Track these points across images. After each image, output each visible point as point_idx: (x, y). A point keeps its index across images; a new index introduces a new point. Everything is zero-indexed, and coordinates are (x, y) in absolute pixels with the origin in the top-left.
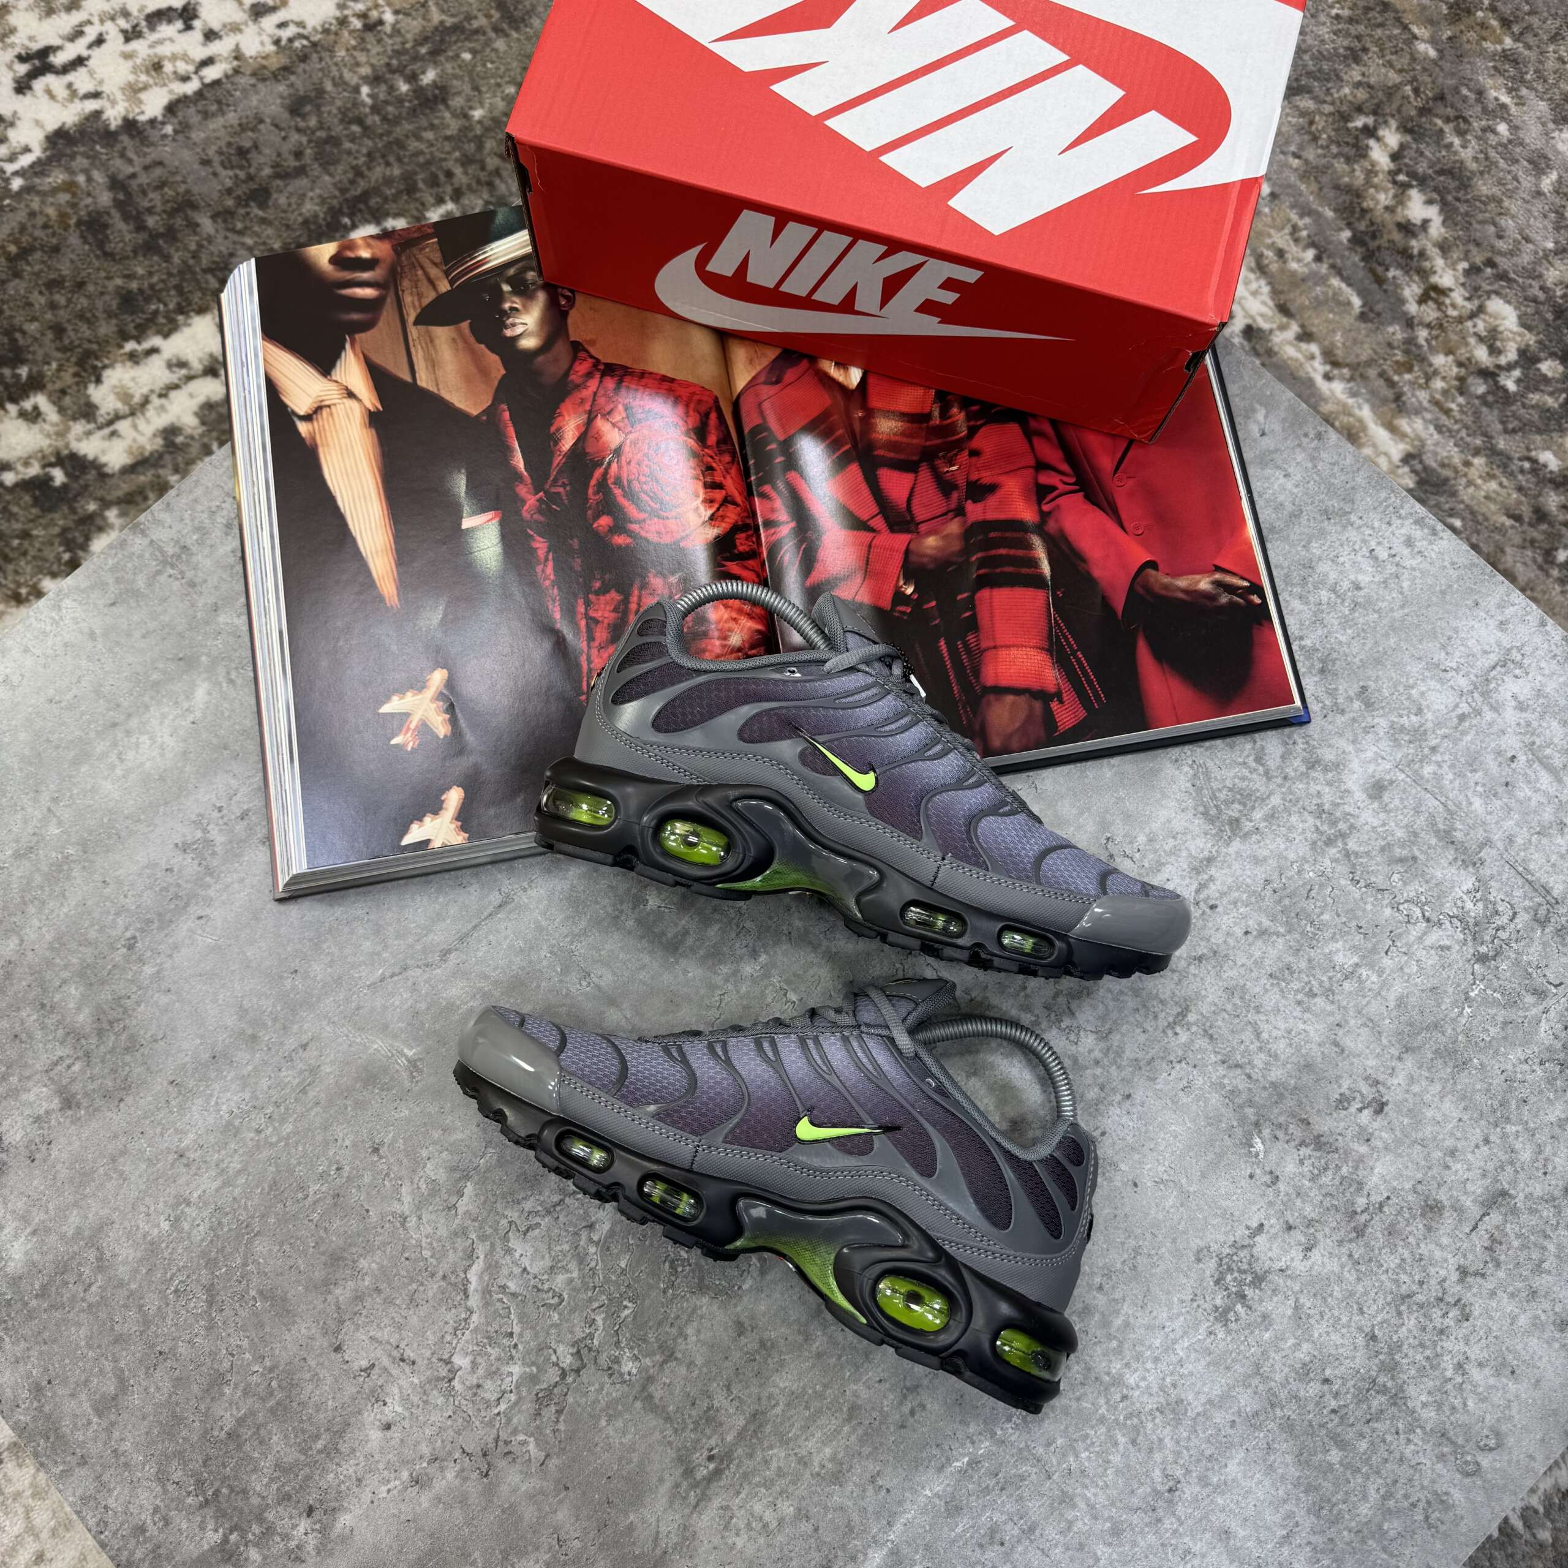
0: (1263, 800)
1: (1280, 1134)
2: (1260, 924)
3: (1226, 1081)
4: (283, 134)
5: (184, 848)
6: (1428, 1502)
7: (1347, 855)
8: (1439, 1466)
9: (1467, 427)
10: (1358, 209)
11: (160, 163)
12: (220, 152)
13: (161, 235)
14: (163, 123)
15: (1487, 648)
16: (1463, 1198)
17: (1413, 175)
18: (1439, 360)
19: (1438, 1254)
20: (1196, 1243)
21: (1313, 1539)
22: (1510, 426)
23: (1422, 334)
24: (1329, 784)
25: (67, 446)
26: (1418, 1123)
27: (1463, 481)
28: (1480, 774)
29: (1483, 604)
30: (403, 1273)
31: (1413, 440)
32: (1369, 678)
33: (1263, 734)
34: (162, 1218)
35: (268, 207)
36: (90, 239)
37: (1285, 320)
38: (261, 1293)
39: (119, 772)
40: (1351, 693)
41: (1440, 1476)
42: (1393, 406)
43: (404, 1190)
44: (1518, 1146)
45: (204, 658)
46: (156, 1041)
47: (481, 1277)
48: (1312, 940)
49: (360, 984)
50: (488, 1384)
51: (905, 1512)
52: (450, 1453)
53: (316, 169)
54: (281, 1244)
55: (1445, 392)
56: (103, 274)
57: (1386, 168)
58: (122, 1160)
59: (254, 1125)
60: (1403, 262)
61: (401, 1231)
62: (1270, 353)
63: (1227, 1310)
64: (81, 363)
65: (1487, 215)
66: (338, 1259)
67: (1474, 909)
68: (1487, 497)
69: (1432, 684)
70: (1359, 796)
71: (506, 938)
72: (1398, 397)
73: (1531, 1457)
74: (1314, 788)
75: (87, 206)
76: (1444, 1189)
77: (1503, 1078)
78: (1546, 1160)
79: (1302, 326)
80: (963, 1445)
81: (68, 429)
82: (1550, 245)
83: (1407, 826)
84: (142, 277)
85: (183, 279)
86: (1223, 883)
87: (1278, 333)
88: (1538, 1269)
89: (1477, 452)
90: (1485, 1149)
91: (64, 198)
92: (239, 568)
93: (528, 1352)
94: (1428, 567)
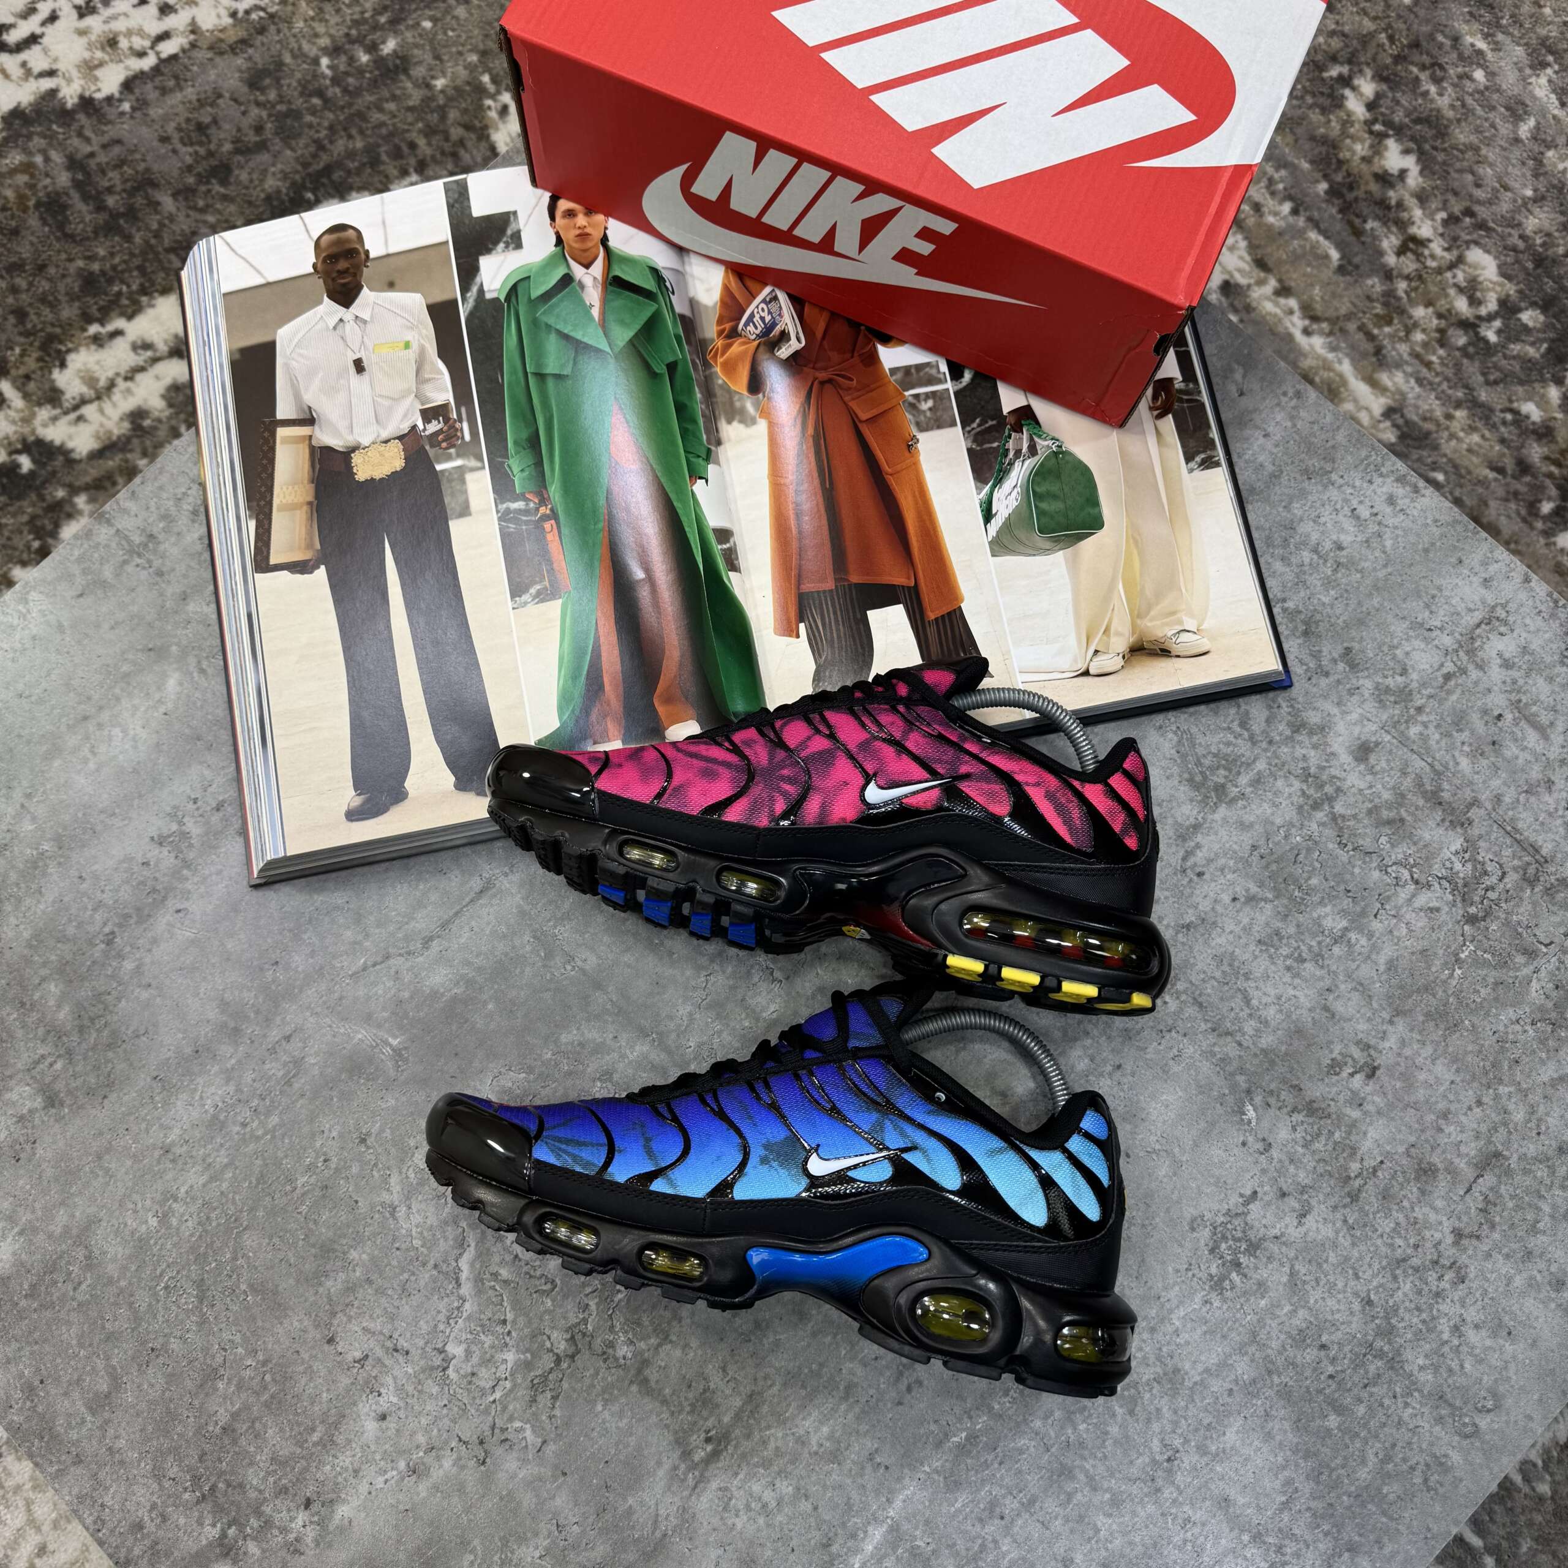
0: (1249, 765)
1: (1272, 1101)
2: (1247, 890)
3: (1217, 1049)
4: (243, 108)
5: (160, 841)
6: (1427, 1465)
7: (1334, 818)
8: (1438, 1428)
9: (1447, 379)
10: (1334, 161)
11: (119, 142)
12: (179, 129)
13: (123, 215)
14: (120, 101)
15: (1472, 606)
16: (1457, 1161)
17: (1388, 124)
18: (1420, 312)
19: (1433, 1217)
20: (1189, 1212)
21: (1313, 1504)
22: (1492, 378)
23: (1402, 286)
24: (1315, 747)
25: (33, 432)
26: (1409, 1085)
27: (1445, 434)
28: (1467, 733)
29: (1467, 562)
30: (395, 1263)
31: (1393, 394)
32: (1353, 639)
33: (1247, 699)
34: (150, 1214)
35: (230, 184)
36: (50, 220)
37: (1262, 275)
38: (251, 1286)
39: (92, 766)
40: (1336, 655)
41: (1438, 1438)
42: (1374, 359)
43: (394, 1180)
44: (1511, 1107)
45: (174, 648)
46: (138, 1036)
47: (472, 1265)
48: (1299, 906)
49: (342, 974)
50: (483, 1373)
51: (904, 1488)
52: (446, 1442)
53: (277, 144)
54: (271, 1238)
55: (1425, 345)
56: (64, 256)
57: (1362, 118)
58: (107, 1157)
59: (240, 1119)
60: (1380, 213)
61: (391, 1221)
62: (1248, 308)
63: (1223, 1278)
64: (45, 347)
65: (1465, 164)
66: (328, 1251)
67: (1463, 870)
68: (1469, 450)
69: (1418, 643)
70: (1345, 758)
71: (488, 924)
72: (1378, 351)
73: (1530, 1418)
74: (1299, 752)
75: (46, 187)
76: (1439, 1151)
77: (1494, 1039)
78: (1540, 1120)
79: (1280, 281)
80: (960, 1420)
81: (33, 415)
82: (1529, 193)
83: (1394, 788)
84: (103, 259)
85: (145, 260)
86: (1210, 849)
87: (1256, 288)
88: (1533, 1230)
89: (1458, 405)
90: (1477, 1110)
91: (22, 179)
92: (207, 555)
93: (522, 1339)
94: (1411, 525)
